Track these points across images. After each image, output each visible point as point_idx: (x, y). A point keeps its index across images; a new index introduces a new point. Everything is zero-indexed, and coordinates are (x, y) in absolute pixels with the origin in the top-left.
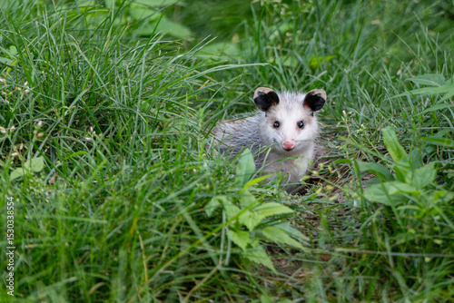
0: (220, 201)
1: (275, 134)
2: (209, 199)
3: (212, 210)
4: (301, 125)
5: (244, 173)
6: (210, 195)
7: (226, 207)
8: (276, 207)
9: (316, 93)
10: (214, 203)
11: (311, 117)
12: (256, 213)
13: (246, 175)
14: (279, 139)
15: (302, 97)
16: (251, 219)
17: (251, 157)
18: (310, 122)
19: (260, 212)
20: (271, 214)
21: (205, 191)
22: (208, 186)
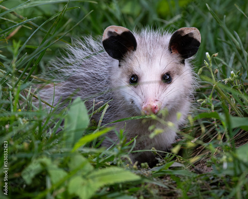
0: (43, 164)
1: (133, 93)
2: (28, 161)
3: (32, 175)
4: (166, 78)
5: (74, 128)
6: (29, 155)
7: (52, 172)
8: (117, 172)
9: (186, 32)
10: (34, 167)
11: (181, 66)
12: (91, 181)
13: (77, 130)
14: (138, 101)
15: (167, 38)
16: (84, 189)
17: (83, 106)
18: (179, 73)
19: (97, 179)
20: (112, 182)
21: (22, 151)
22: (26, 145)
